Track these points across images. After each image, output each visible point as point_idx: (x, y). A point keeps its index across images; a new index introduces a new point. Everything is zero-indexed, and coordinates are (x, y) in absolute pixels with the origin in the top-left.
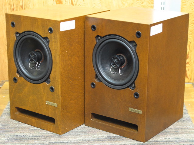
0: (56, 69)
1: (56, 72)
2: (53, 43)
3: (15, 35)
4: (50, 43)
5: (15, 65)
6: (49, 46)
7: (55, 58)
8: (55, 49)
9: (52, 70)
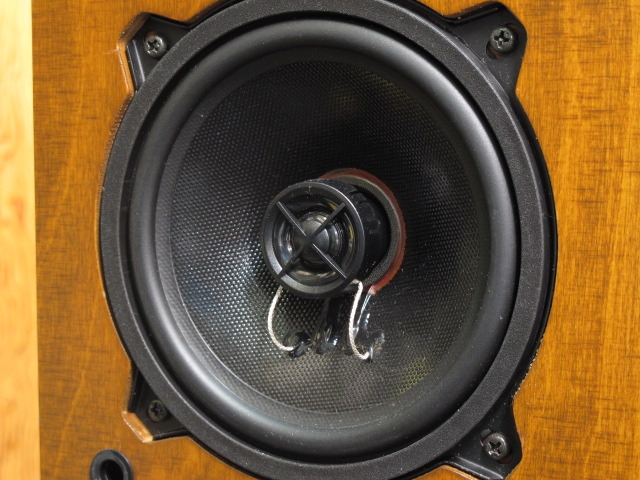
0: (599, 322)
1: (596, 345)
2: (573, 57)
3: (120, 48)
4: (533, 54)
5: (110, 336)
6: (520, 91)
7: (586, 203)
8: (591, 114)
9: (548, 336)
